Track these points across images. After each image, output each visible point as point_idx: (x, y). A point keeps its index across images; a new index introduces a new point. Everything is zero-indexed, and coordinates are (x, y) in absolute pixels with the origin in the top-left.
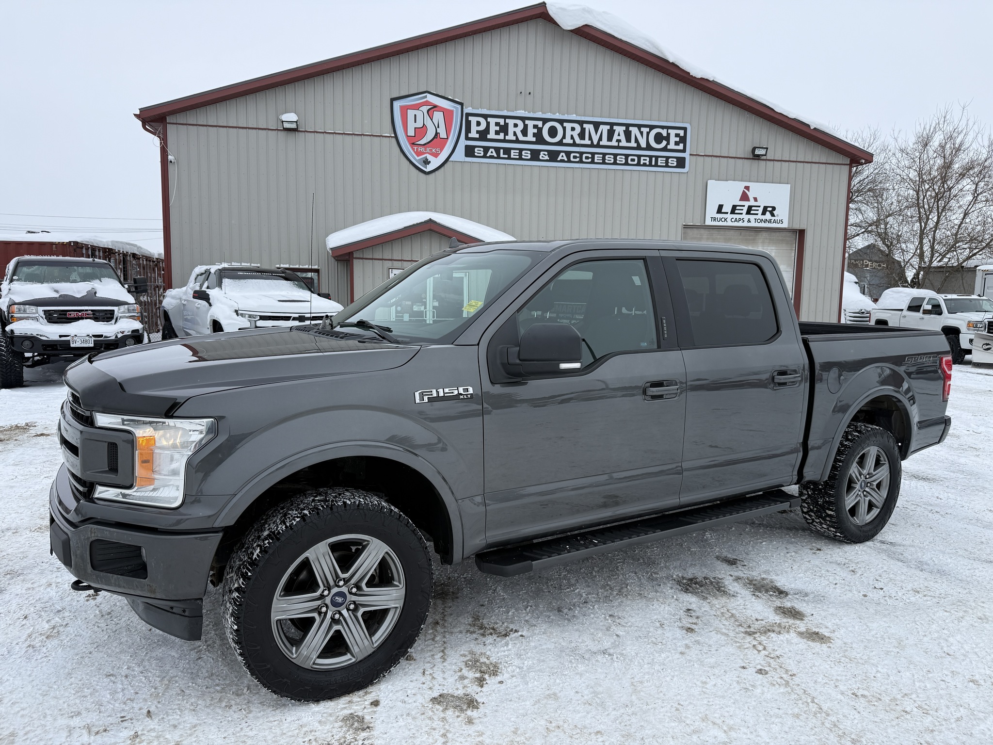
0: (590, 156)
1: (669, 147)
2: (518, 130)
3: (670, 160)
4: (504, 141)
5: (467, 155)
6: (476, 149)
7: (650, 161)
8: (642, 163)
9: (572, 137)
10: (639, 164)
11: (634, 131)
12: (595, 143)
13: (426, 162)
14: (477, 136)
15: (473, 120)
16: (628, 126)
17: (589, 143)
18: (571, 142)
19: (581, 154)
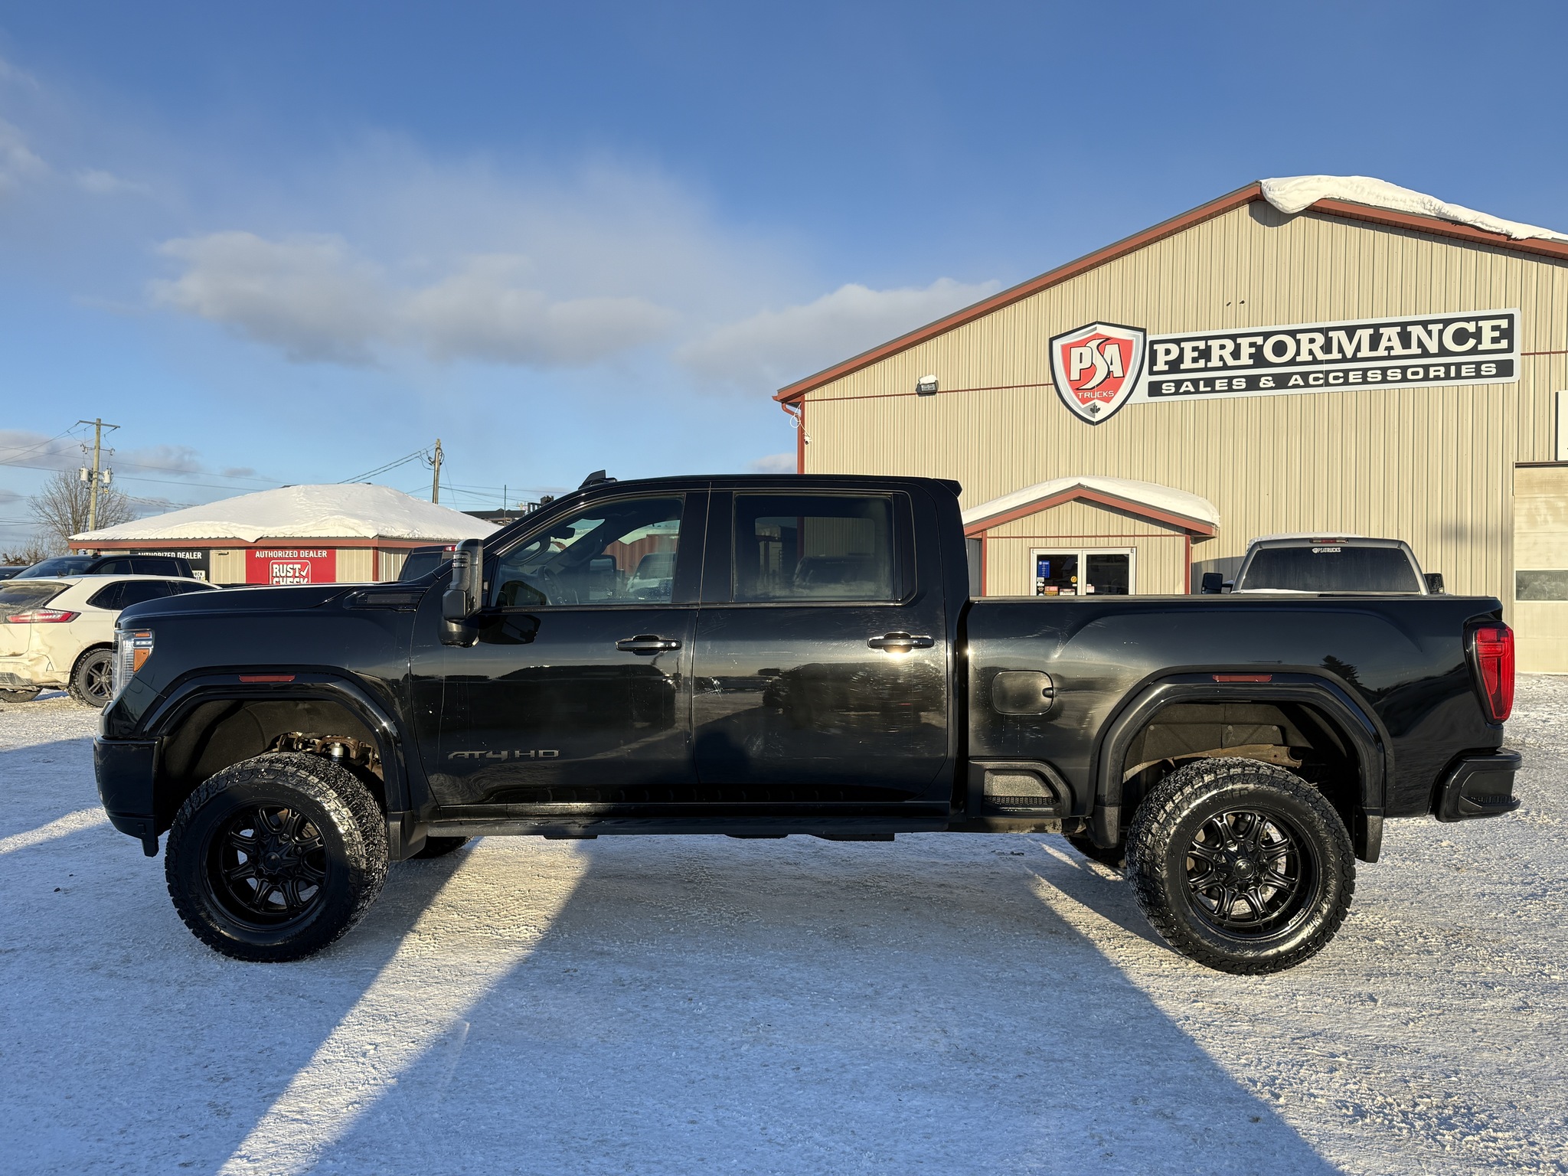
0: (1341, 374)
1: (1480, 348)
2: (1227, 354)
3: (1483, 367)
4: (1206, 369)
5: (1150, 395)
6: (1164, 386)
7: (1447, 372)
8: (1431, 376)
9: (1311, 352)
10: (1426, 378)
11: (1416, 331)
12: (1349, 355)
13: (1095, 410)
14: (1166, 368)
15: (1160, 349)
16: (1404, 325)
17: (1340, 356)
18: (1310, 358)
19: (1328, 373)
